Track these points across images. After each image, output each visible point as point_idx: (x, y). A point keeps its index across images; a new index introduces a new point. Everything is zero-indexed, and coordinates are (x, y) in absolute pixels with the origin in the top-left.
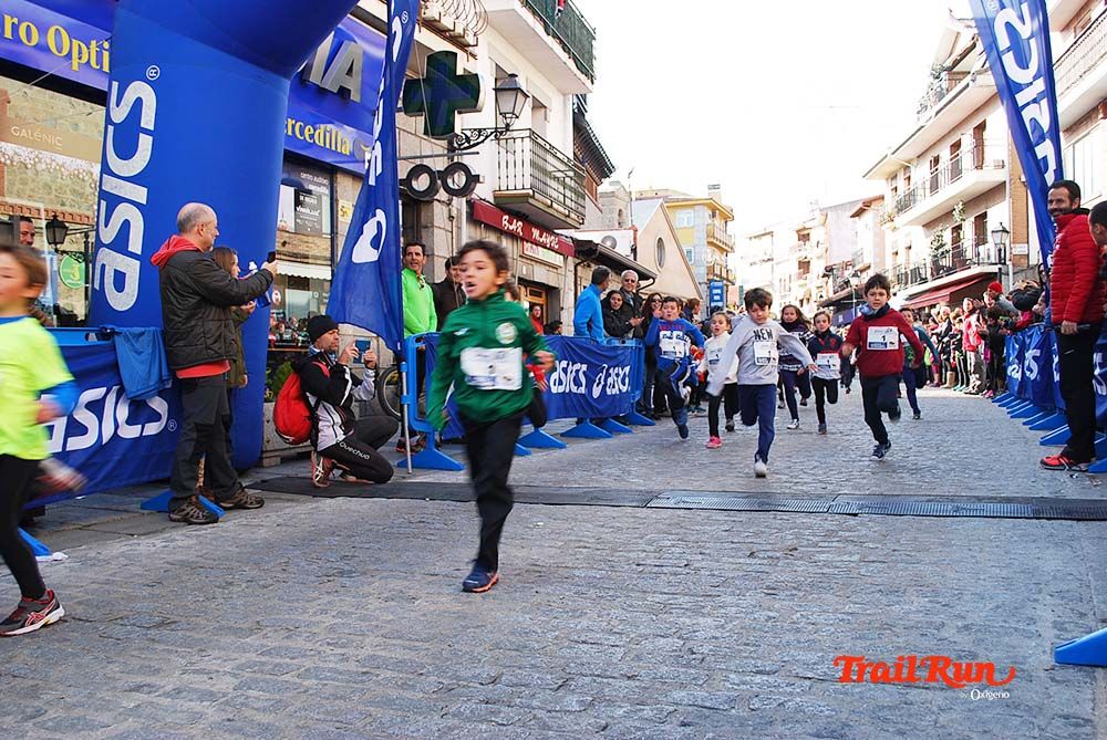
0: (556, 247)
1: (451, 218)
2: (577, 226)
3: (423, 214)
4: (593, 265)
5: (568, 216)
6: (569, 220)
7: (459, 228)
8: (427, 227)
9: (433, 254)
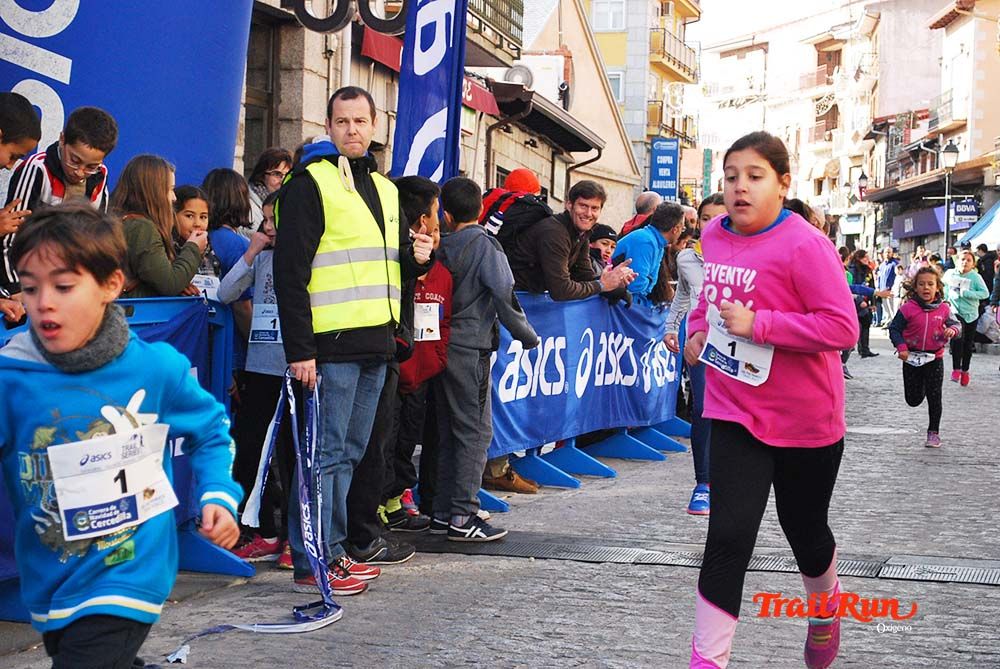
0: (469, 98)
1: (328, 53)
2: (509, 62)
3: (283, 47)
4: (515, 130)
5: (500, 47)
6: (499, 54)
7: (339, 71)
8: (289, 70)
9: (300, 120)
